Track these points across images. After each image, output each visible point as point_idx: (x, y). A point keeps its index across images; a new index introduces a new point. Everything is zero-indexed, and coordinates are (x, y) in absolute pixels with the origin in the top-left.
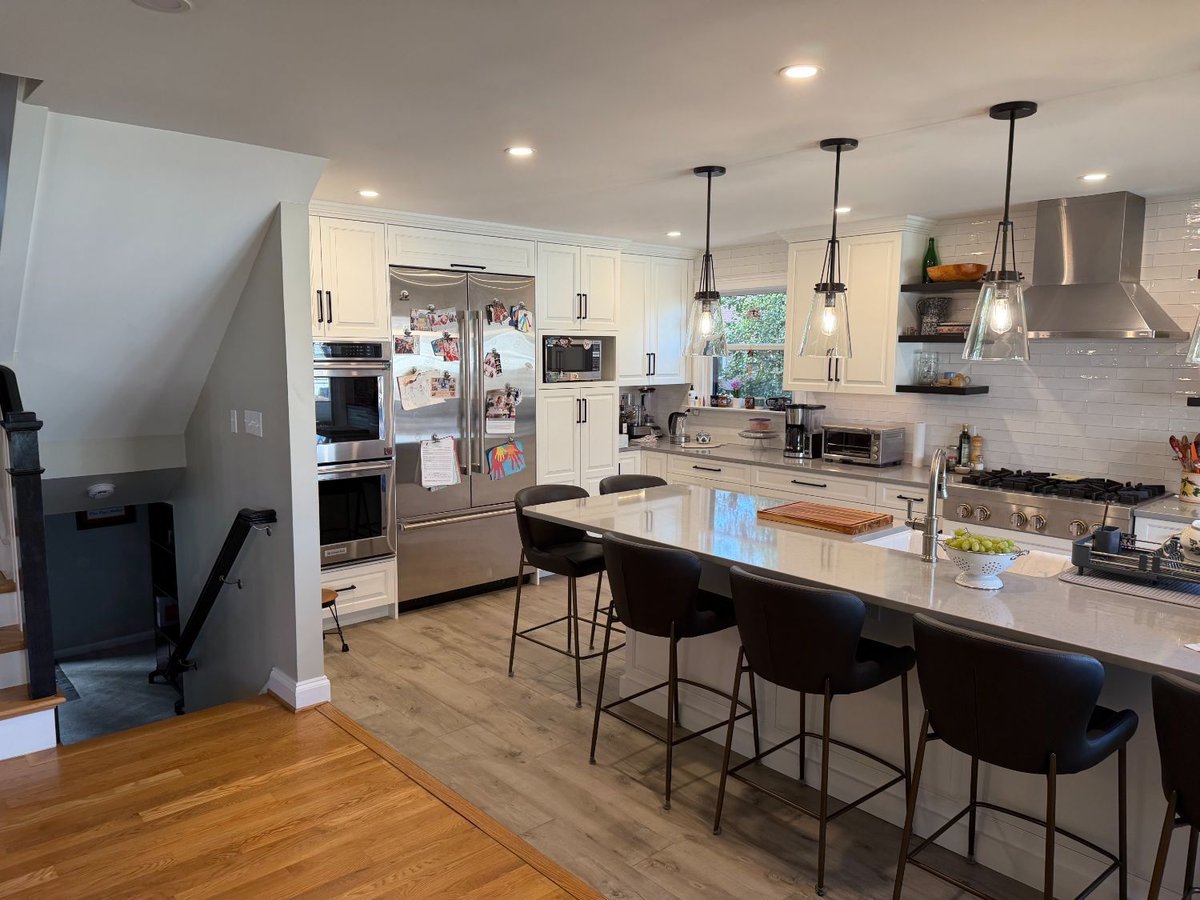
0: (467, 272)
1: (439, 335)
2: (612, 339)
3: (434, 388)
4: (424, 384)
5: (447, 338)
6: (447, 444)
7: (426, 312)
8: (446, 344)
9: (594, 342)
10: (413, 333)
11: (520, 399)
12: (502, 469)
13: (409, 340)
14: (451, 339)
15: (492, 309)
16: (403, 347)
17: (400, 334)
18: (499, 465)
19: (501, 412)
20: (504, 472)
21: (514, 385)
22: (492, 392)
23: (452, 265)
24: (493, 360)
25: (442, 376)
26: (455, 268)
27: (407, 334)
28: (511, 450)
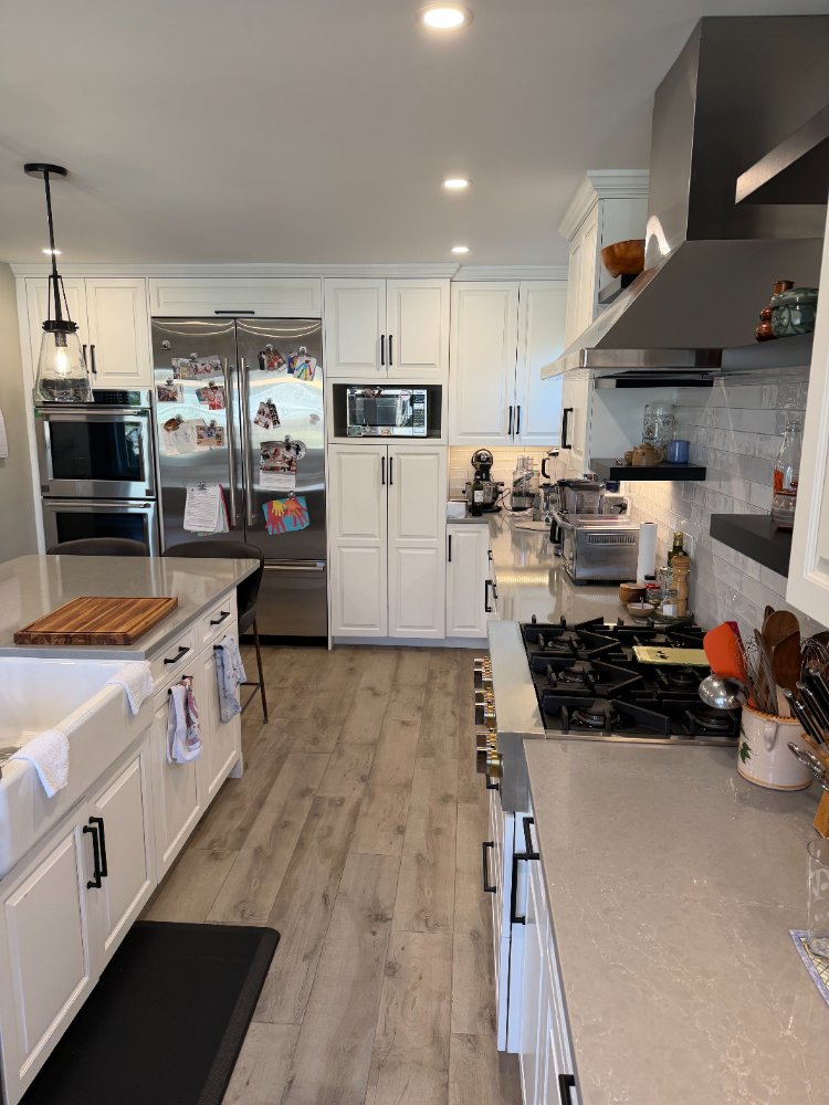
0: (235, 318)
1: (204, 384)
2: (439, 387)
3: (200, 437)
4: (189, 432)
5: (213, 388)
6: (214, 492)
7: (187, 361)
8: (211, 393)
9: (416, 392)
10: (175, 382)
11: (302, 453)
12: (282, 524)
13: (171, 388)
14: (216, 388)
15: (263, 356)
16: (167, 395)
17: (163, 383)
18: (277, 520)
19: (279, 464)
20: (284, 527)
21: (294, 437)
22: (266, 445)
23: (217, 312)
24: (267, 410)
25: (208, 425)
26: (219, 315)
27: (169, 383)
28: (292, 506)
